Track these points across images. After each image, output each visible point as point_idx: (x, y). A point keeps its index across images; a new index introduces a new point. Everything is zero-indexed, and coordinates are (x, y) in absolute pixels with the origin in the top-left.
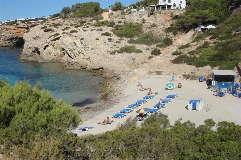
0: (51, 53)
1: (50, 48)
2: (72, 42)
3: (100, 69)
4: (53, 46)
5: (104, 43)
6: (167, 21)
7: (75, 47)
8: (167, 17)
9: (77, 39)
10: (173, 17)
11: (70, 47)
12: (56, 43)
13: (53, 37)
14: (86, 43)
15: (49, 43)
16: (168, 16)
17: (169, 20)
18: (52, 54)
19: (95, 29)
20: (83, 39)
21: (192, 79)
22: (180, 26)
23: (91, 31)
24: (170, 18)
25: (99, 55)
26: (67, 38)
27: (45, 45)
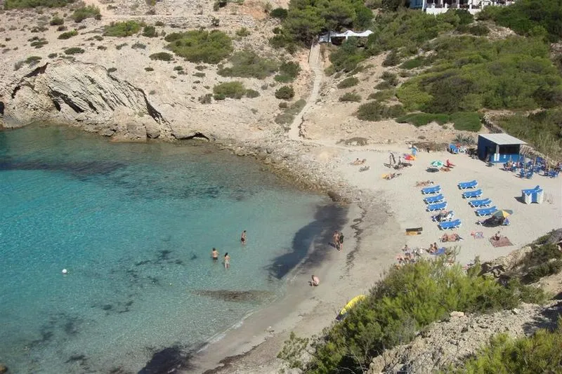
0: (28, 105)
1: (24, 93)
2: (80, 75)
3: (194, 136)
4: (33, 87)
5: (171, 77)
6: (260, 21)
7: (91, 88)
8: (257, 13)
9: (94, 70)
10: (270, 12)
11: (76, 87)
12: (37, 80)
13: (28, 65)
14: (128, 80)
15: (21, 81)
16: (258, 10)
17: (264, 20)
18: (29, 107)
19: (125, 45)
20: (113, 70)
21: (434, 150)
22: (296, 34)
23: (118, 48)
24: (264, 15)
25: (177, 106)
26: (64, 66)
27: (14, 86)
